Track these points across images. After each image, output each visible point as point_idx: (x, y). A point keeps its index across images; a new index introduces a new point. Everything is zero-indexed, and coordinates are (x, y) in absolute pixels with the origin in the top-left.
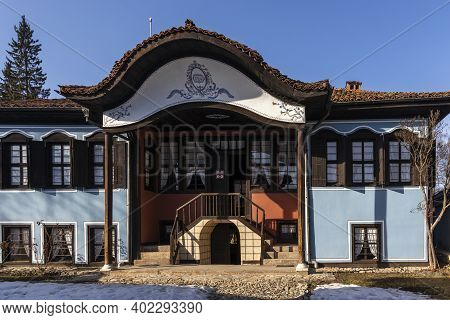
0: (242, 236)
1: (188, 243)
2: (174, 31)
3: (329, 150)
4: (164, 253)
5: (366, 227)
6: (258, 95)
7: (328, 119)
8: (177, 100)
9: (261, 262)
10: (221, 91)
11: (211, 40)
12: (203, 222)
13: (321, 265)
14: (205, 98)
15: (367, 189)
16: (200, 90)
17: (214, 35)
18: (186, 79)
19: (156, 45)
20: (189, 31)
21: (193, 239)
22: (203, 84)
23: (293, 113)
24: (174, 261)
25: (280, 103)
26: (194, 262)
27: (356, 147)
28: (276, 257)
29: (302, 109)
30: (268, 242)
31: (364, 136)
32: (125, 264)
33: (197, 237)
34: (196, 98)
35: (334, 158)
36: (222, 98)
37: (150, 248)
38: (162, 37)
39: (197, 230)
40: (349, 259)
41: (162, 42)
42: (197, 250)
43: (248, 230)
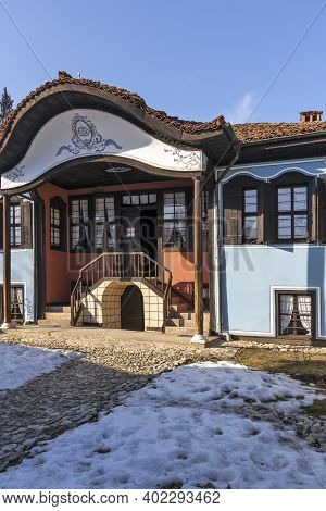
0: (145, 300)
1: (91, 305)
2: (48, 86)
3: (247, 200)
4: (66, 314)
5: (296, 294)
6: (148, 143)
7: (238, 163)
8: (66, 156)
9: (163, 330)
10: (108, 142)
11: (85, 90)
12: (106, 283)
13: (234, 338)
14: (93, 152)
15: (296, 246)
16: (87, 144)
17: (88, 84)
18: (72, 134)
19: (33, 102)
20: (62, 83)
21: (96, 301)
22: (89, 137)
23: (188, 159)
24: (74, 323)
25: (173, 149)
26: (96, 325)
27: (284, 195)
28: (182, 325)
29: (199, 153)
30: (175, 307)
31: (293, 180)
32: (30, 323)
33: (100, 299)
34: (84, 152)
35: (254, 209)
36: (110, 150)
37: (55, 308)
38: (38, 93)
39: (99, 291)
40: (272, 333)
41: (38, 98)
42: (100, 313)
43: (152, 293)
